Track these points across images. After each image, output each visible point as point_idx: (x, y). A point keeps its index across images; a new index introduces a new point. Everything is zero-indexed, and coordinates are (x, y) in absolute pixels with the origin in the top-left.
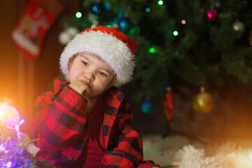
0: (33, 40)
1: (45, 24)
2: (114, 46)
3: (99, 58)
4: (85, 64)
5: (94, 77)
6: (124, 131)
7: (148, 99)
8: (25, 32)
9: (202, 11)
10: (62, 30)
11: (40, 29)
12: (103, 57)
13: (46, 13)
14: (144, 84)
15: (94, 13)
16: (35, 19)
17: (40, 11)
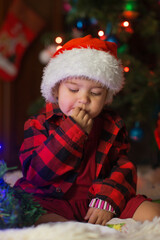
0: (11, 59)
1: (23, 41)
3: (87, 79)
6: (119, 162)
7: (137, 124)
10: (43, 48)
11: (18, 47)
13: (25, 29)
14: (133, 109)
15: (79, 29)
16: (13, 36)
17: (18, 27)
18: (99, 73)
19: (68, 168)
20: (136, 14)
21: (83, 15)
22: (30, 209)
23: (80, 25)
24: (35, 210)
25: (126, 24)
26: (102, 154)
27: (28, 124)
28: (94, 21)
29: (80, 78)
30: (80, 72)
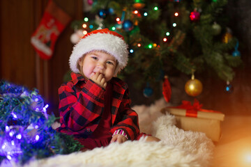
0: (47, 44)
1: (56, 31)
2: (114, 42)
3: (105, 52)
4: (96, 58)
5: (105, 67)
8: (40, 37)
9: (188, 12)
10: (73, 32)
11: (53, 35)
12: (108, 51)
15: (100, 17)
16: (48, 28)
17: (52, 21)
18: (114, 49)
19: (96, 116)
20: (144, 5)
21: (103, 7)
22: (72, 145)
23: (101, 14)
24: (76, 145)
25: (136, 12)
26: (115, 108)
27: (61, 89)
28: (112, 11)
29: (101, 51)
30: (102, 47)
